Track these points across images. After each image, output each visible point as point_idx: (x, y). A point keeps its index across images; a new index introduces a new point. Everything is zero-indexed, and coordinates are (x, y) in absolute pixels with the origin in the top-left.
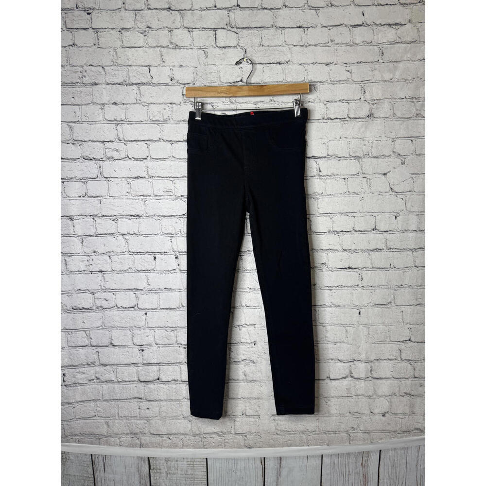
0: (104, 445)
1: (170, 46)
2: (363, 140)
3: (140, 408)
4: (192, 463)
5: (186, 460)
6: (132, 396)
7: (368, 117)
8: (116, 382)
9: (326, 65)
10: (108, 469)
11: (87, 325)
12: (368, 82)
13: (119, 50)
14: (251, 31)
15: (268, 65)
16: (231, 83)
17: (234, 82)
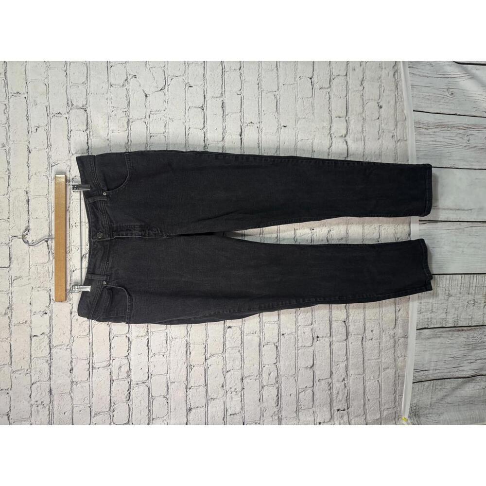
0: (404, 372)
1: (10, 315)
2: (111, 116)
3: (372, 339)
8: (347, 362)
9: (30, 153)
10: (426, 367)
11: (294, 391)
12: (48, 109)
13: (14, 368)
15: (30, 213)
16: (49, 252)
17: (48, 248)
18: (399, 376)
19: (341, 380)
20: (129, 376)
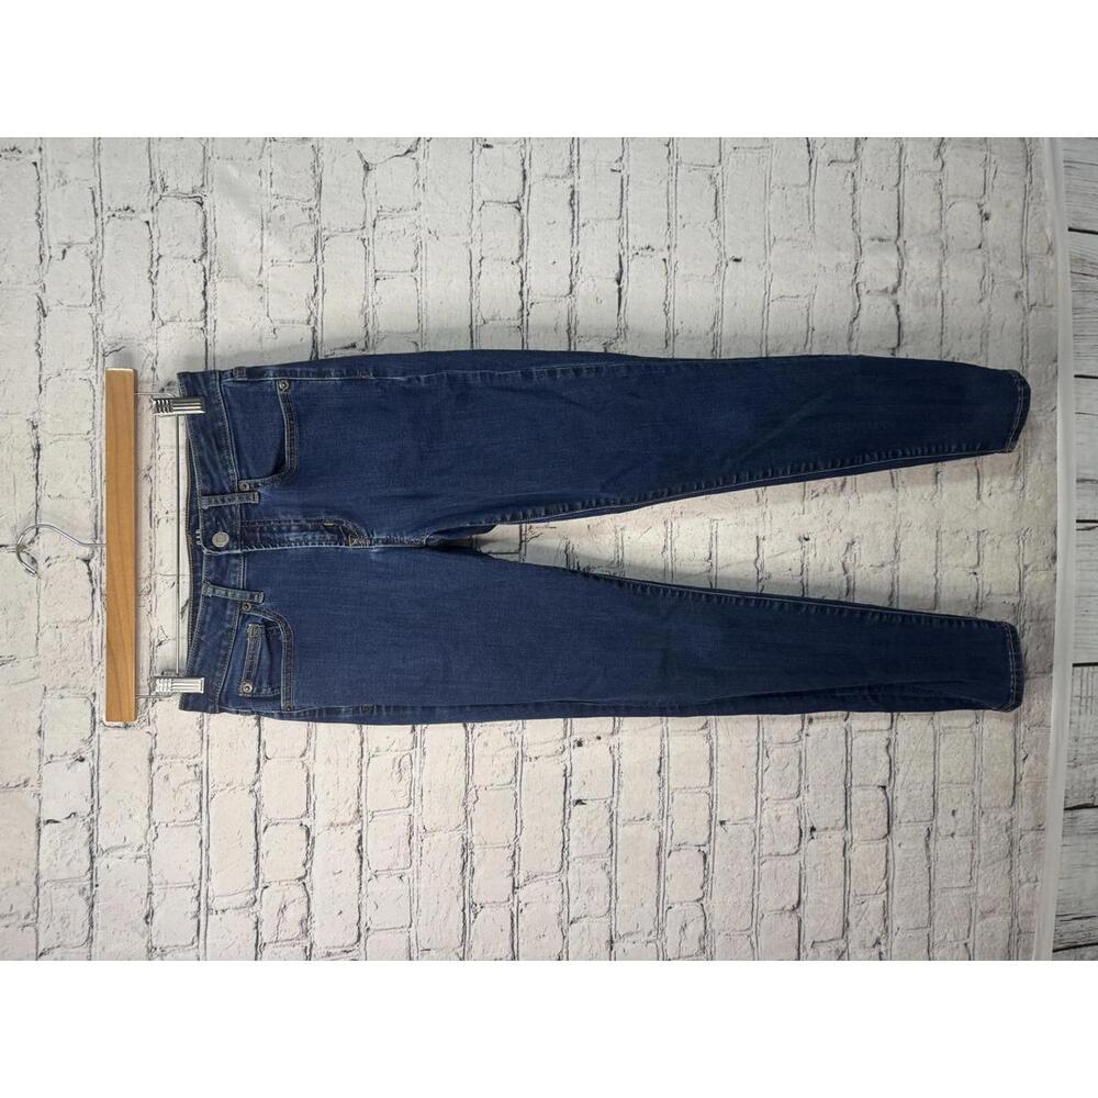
0: (1033, 921)
2: (269, 221)
3: (952, 835)
4: (1083, 703)
5: (1075, 718)
7: (201, 204)
8: (888, 895)
9: (45, 316)
10: (1088, 909)
12: (97, 197)
15: (42, 483)
16: (94, 591)
17: (91, 581)
18: (1020, 932)
19: (870, 944)
20: (306, 932)
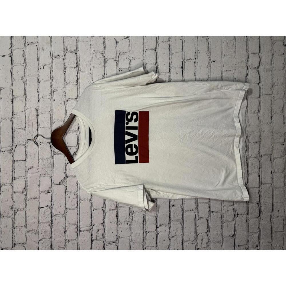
6: (269, 222)
14: (15, 136)
